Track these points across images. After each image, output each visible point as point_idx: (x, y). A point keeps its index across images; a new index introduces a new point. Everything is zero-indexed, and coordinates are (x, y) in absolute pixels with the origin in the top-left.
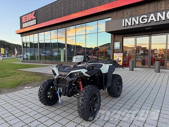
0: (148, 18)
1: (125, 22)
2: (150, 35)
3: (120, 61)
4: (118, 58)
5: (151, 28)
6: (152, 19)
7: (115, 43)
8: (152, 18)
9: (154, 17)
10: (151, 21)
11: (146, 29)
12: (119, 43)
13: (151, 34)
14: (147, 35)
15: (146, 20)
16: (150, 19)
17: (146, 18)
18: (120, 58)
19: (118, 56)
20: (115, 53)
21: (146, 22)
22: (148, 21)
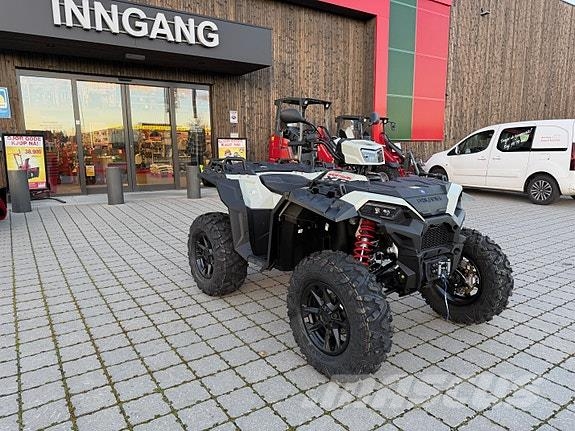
0: (149, 22)
1: (62, 6)
2: (125, 80)
3: (36, 173)
4: (24, 159)
5: (142, 57)
6: (161, 31)
8: (161, 26)
9: (166, 25)
10: (158, 34)
11: (128, 56)
12: (4, 89)
13: (129, 79)
14: (117, 79)
15: (144, 25)
16: (156, 30)
17: (144, 20)
18: (35, 159)
19: (23, 152)
20: (9, 135)
21: (144, 32)
22: (149, 33)
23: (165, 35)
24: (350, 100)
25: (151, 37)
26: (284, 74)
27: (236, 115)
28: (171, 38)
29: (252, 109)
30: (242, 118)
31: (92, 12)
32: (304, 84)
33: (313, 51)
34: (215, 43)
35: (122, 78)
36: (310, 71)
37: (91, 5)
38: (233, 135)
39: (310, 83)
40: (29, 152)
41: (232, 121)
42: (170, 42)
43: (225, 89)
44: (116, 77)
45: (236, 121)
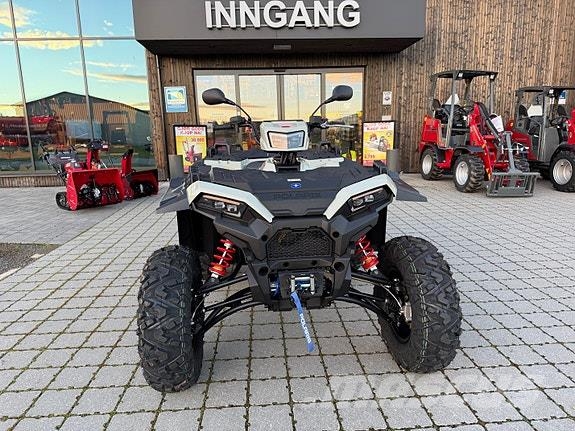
0: (289, 12)
1: (213, 11)
2: (280, 70)
4: (190, 146)
5: (288, 47)
6: (300, 19)
7: (166, 89)
8: (300, 14)
9: (304, 12)
10: (297, 22)
11: (275, 47)
12: (183, 88)
13: (283, 69)
14: (273, 71)
15: (283, 16)
16: (295, 18)
17: (283, 11)
18: (199, 146)
19: (189, 140)
20: (179, 126)
21: (283, 23)
22: (288, 23)
23: (304, 22)
24: (551, 66)
25: (290, 26)
26: (454, 45)
27: (390, 96)
28: (309, 24)
29: (411, 87)
30: (397, 99)
31: (237, 11)
32: (481, 54)
33: (497, 12)
34: (356, 21)
35: (277, 69)
36: (491, 36)
37: (237, 5)
38: (384, 118)
39: (491, 51)
40: (194, 140)
41: (385, 102)
42: (309, 28)
43: (380, 69)
44: (271, 68)
45: (389, 102)
